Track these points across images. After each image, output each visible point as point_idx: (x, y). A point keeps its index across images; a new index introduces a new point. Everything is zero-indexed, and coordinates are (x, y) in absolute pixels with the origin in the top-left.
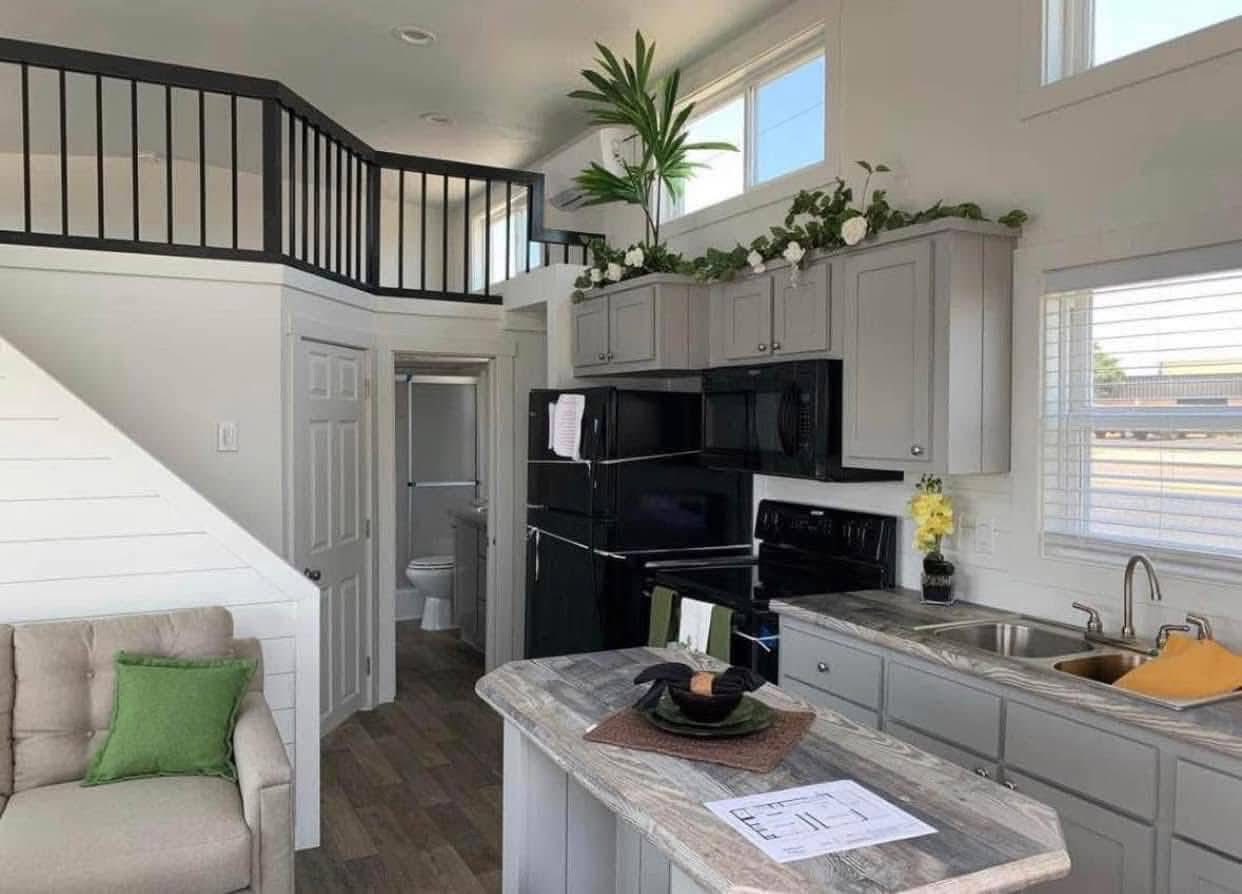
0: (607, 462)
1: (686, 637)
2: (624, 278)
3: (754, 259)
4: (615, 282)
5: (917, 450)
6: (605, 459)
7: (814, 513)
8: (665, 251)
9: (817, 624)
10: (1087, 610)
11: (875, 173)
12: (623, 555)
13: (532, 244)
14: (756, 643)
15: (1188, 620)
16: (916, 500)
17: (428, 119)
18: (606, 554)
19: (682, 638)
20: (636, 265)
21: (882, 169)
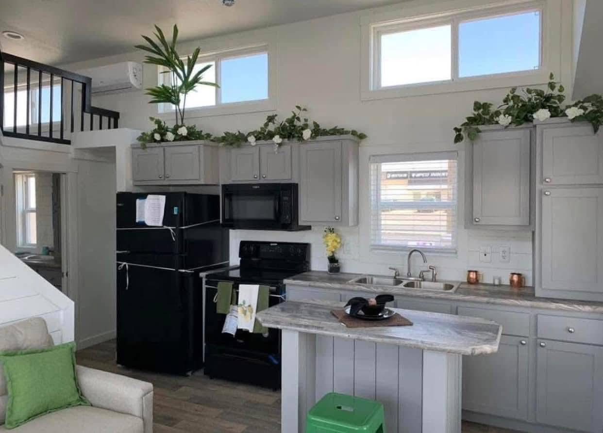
0: (183, 228)
1: (242, 301)
2: (175, 140)
3: (252, 139)
4: (170, 141)
5: (337, 218)
6: (182, 226)
7: (272, 244)
8: (195, 130)
9: (310, 286)
10: (394, 269)
11: (302, 111)
12: (191, 270)
13: (85, 114)
14: (280, 297)
15: (430, 268)
16: (326, 236)
17: (5, 34)
18: (184, 271)
19: (240, 302)
20: (183, 135)
21: (305, 110)
